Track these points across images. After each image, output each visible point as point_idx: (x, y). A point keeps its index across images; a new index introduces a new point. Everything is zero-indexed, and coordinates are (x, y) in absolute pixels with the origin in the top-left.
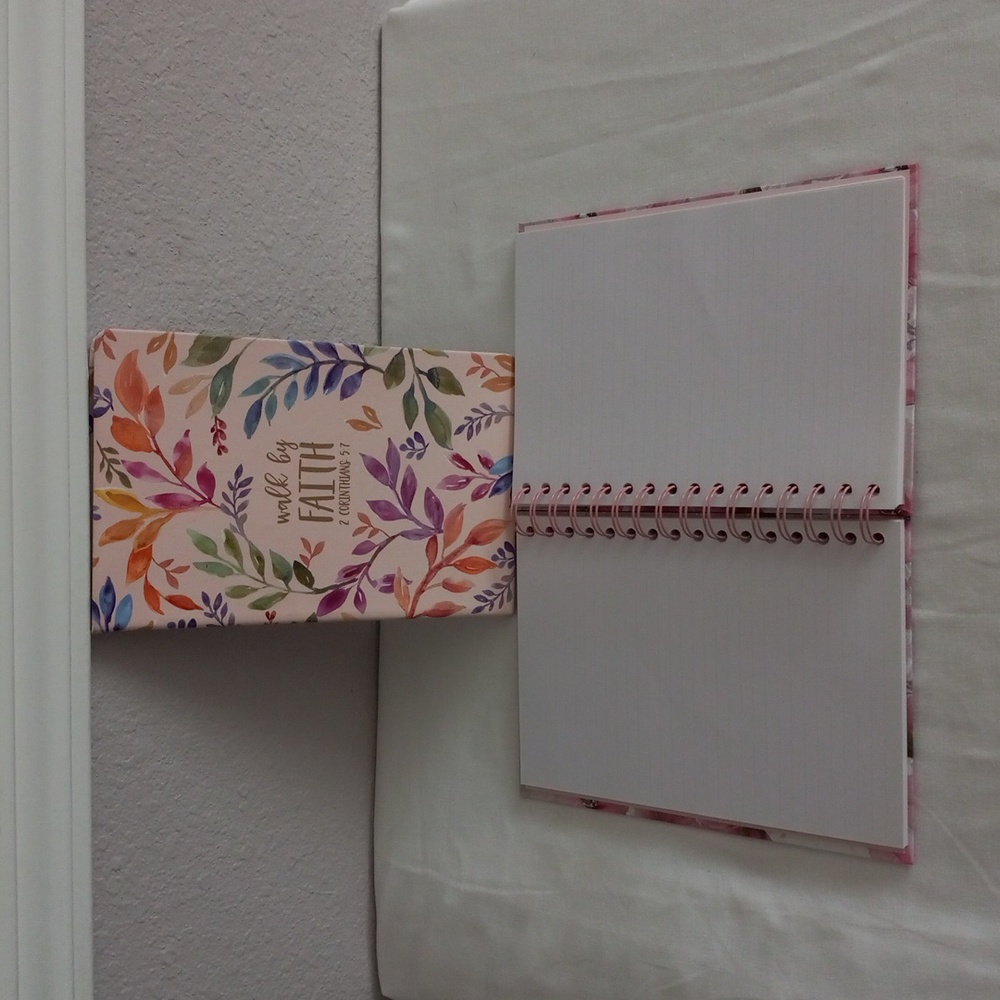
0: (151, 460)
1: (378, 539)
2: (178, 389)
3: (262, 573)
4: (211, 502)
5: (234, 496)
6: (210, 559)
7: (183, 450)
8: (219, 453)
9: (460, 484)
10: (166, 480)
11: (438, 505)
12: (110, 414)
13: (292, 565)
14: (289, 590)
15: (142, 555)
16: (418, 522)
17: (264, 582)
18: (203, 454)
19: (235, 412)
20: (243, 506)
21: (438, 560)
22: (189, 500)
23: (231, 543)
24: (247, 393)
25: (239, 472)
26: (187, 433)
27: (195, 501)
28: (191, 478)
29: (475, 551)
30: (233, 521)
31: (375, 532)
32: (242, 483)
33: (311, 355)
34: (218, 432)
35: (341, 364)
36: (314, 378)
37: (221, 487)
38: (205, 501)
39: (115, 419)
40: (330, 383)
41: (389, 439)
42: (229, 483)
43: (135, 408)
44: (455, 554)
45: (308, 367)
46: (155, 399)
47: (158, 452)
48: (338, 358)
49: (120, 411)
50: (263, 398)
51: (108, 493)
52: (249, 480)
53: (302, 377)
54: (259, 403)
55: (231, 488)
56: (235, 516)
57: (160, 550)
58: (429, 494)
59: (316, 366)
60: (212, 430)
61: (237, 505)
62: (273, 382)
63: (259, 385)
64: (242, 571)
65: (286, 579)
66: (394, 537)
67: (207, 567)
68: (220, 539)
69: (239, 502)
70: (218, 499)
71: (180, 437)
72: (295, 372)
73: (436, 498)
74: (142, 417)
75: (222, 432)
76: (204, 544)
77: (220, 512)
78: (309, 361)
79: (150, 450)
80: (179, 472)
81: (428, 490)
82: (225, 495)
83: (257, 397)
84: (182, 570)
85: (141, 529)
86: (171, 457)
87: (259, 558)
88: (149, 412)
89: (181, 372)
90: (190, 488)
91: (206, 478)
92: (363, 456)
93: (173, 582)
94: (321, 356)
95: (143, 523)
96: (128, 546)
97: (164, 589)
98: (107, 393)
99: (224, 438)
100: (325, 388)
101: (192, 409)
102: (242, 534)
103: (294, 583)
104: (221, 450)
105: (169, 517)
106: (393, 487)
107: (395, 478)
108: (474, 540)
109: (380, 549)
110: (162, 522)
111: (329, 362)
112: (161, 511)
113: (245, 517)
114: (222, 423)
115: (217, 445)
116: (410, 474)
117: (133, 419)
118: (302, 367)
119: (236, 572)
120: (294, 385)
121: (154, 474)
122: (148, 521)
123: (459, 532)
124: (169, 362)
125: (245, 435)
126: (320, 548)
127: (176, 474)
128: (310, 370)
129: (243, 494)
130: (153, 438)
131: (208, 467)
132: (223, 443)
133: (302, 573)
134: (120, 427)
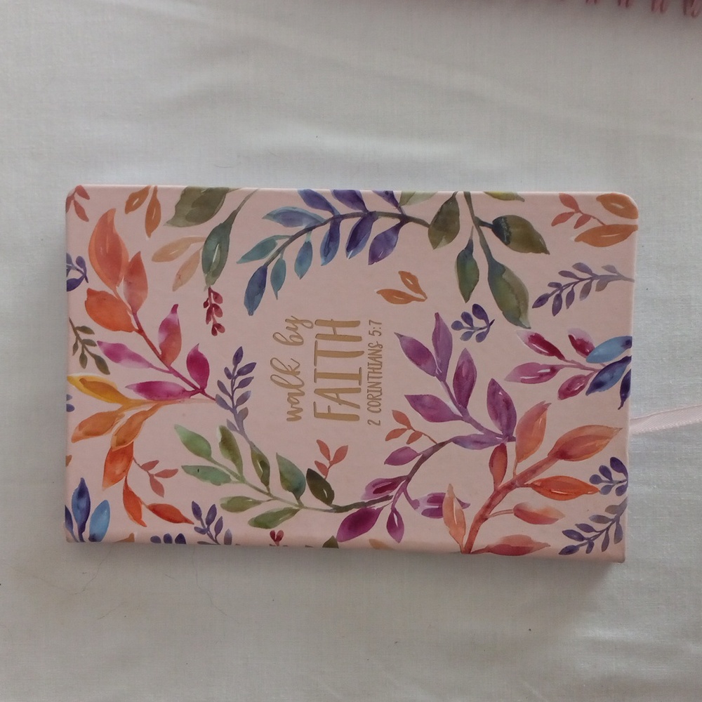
0: (132, 341)
1: (420, 446)
2: (163, 255)
3: (266, 482)
4: (203, 393)
5: (233, 385)
6: (202, 462)
7: (170, 329)
8: (214, 332)
9: (542, 375)
10: (150, 366)
11: (508, 403)
12: (83, 287)
13: (305, 474)
14: (301, 505)
15: (121, 455)
16: (478, 426)
17: (269, 494)
18: (195, 334)
19: (234, 282)
20: (244, 399)
21: (508, 478)
22: (177, 390)
23: (228, 443)
24: (247, 258)
25: (238, 356)
26: (175, 308)
27: (184, 391)
28: (180, 364)
29: (562, 468)
30: (230, 416)
31: (416, 436)
32: (242, 371)
33: (328, 207)
34: (213, 307)
35: (368, 218)
36: (333, 237)
37: (216, 374)
38: (196, 391)
39: (90, 292)
40: (355, 242)
41: (437, 315)
42: (226, 370)
43: (112, 280)
44: (534, 470)
45: (325, 223)
46: (136, 268)
47: (141, 331)
48: (365, 210)
49: (96, 283)
50: (267, 264)
51: (83, 380)
52: (251, 367)
53: (318, 237)
54: (263, 271)
55: (229, 376)
56: (233, 410)
57: (143, 449)
58: (494, 388)
59: (336, 221)
60: (206, 304)
61: (236, 397)
62: (280, 243)
63: (263, 248)
64: (242, 479)
65: (297, 492)
66: (443, 444)
67: (198, 472)
68: (215, 439)
69: (239, 393)
70: (212, 388)
71: (165, 313)
72: (309, 230)
73: (505, 394)
74: (121, 290)
75: (217, 307)
76: (195, 443)
77: (215, 405)
78: (327, 215)
79: (129, 329)
80: (166, 355)
81: (493, 383)
82: (220, 385)
83: (261, 263)
84: (167, 474)
85: (121, 423)
86: (156, 338)
87: (262, 463)
88: (129, 284)
89: (166, 234)
90: (178, 375)
91: (198, 364)
92: (400, 336)
93: (158, 488)
94: (342, 208)
95: (122, 416)
96: (104, 443)
97: (147, 496)
98: (81, 262)
99: (220, 314)
100: (348, 249)
101: (180, 279)
102: (242, 432)
103: (308, 496)
104: (217, 329)
105: (153, 410)
106: (442, 378)
107: (445, 366)
108: (562, 452)
109: (424, 459)
110: (145, 415)
111: (353, 216)
112: (144, 403)
113: (245, 413)
114: (217, 296)
115: (211, 323)
116: (467, 360)
117: (110, 292)
118: (317, 223)
119: (232, 478)
120: (308, 246)
121: (136, 358)
122: (128, 414)
123: (539, 441)
124: (152, 222)
125: (245, 310)
126: (341, 453)
127: (162, 358)
128: (327, 227)
129: (244, 384)
130: (135, 314)
131: (201, 350)
132: (219, 320)
133: (318, 484)
134: (96, 302)
